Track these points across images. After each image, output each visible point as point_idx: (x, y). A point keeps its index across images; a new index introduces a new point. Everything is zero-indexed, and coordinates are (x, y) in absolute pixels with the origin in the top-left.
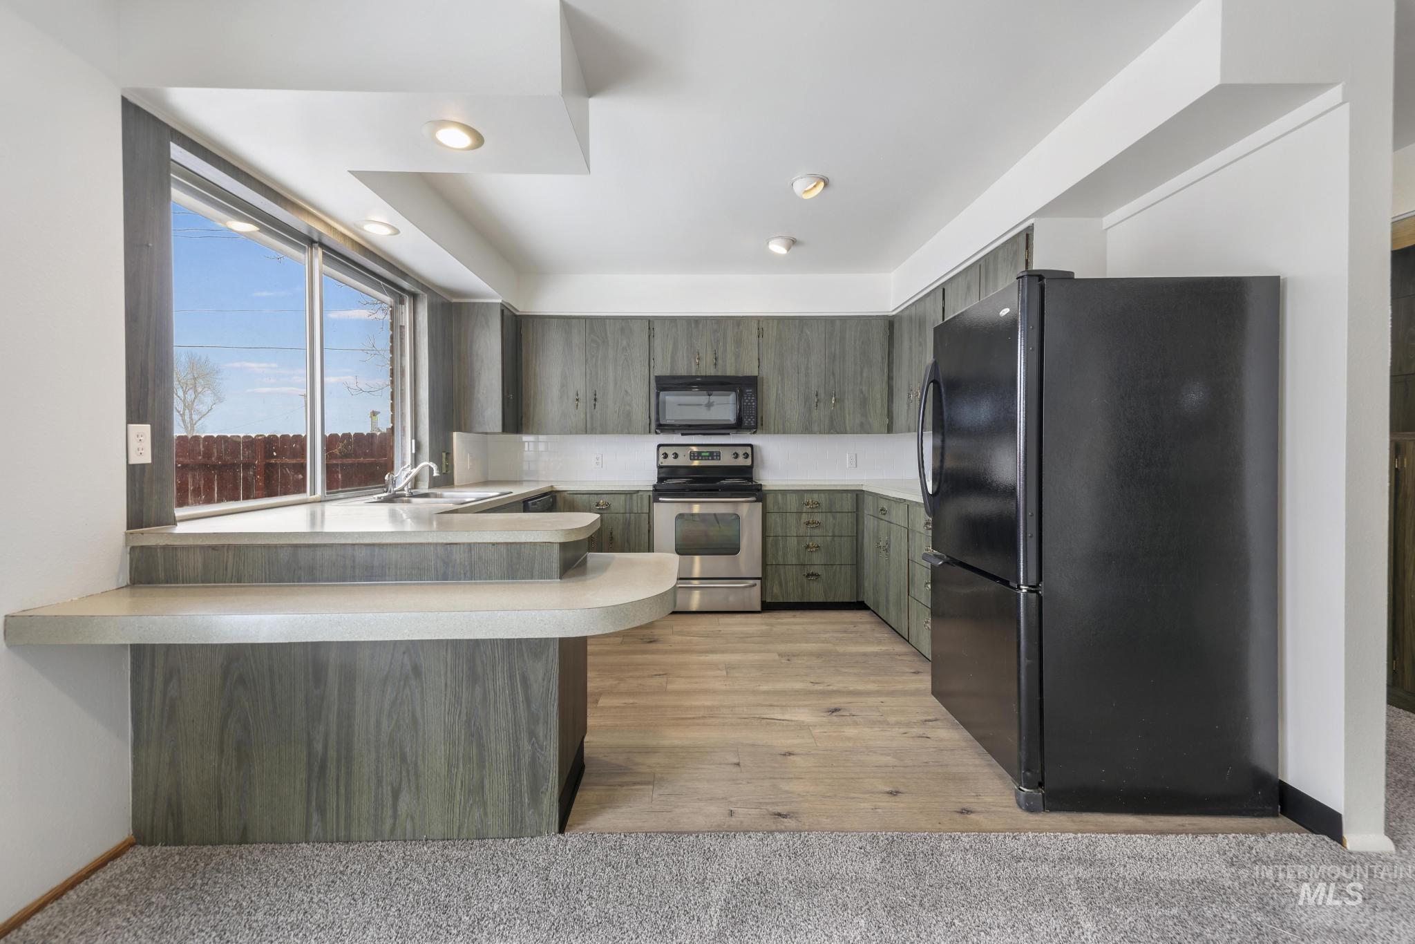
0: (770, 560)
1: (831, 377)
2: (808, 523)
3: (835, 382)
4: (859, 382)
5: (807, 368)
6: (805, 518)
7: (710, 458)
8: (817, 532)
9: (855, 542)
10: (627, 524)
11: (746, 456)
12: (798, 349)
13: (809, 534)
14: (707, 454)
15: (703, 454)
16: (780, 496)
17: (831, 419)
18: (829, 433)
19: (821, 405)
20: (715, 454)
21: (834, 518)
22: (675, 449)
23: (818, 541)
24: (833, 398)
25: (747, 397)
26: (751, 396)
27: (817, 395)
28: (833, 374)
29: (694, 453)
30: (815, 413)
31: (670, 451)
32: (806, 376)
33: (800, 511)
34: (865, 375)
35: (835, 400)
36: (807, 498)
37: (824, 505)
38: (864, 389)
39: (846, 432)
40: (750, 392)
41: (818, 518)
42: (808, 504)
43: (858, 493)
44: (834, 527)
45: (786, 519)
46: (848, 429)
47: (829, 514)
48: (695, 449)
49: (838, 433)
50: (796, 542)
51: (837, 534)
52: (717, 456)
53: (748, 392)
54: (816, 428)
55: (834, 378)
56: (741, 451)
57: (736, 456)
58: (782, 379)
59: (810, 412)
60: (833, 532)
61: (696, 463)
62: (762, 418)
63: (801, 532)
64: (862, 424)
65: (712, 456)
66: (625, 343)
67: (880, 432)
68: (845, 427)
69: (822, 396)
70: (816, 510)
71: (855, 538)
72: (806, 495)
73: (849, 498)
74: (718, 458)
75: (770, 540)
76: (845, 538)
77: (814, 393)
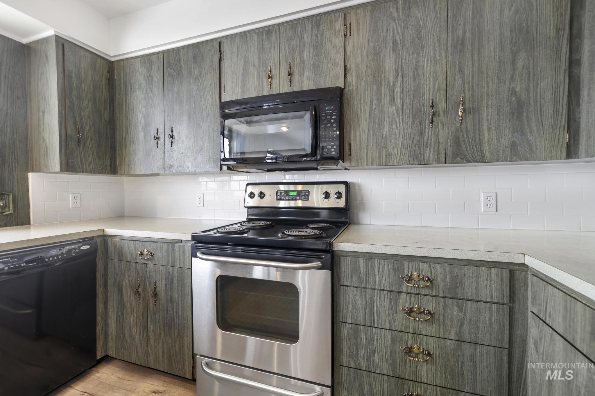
0: (345, 358)
1: (458, 76)
2: (410, 312)
3: (464, 83)
4: (508, 77)
5: (417, 68)
6: (404, 302)
7: (298, 198)
8: (427, 328)
9: (505, 359)
10: (170, 279)
11: (339, 195)
12: (403, 41)
13: (411, 330)
14: (295, 193)
15: (291, 194)
16: (362, 262)
17: (457, 142)
18: (453, 162)
19: (440, 120)
20: (303, 194)
21: (461, 309)
22: (263, 188)
23: (429, 343)
24: (461, 108)
25: (326, 116)
26: (332, 115)
27: (433, 106)
28: (461, 71)
29: (281, 192)
30: (430, 134)
31: (256, 190)
32: (415, 79)
33: (396, 288)
34: (520, 64)
35: (464, 110)
36: (407, 269)
37: (441, 284)
38: (518, 89)
39: (482, 160)
40: (331, 110)
41: (429, 304)
42: (410, 279)
43: (512, 267)
44: (462, 324)
45: (372, 298)
46: (487, 154)
47: (450, 301)
48: (282, 188)
49: (469, 162)
50: (388, 340)
51: (466, 337)
52: (305, 195)
53: (328, 110)
54: (430, 155)
55: (463, 77)
56: (332, 190)
57: (327, 195)
58: (379, 88)
59: (421, 131)
60: (459, 333)
61: (283, 204)
62: (350, 144)
63: (398, 324)
64: (513, 145)
65: (300, 195)
66: (197, 71)
67: (550, 157)
68: (482, 152)
69: (441, 106)
70: (426, 292)
71: (506, 352)
72: (406, 264)
73: (493, 276)
74: (307, 197)
75: (345, 330)
76: (485, 349)
77: (427, 104)
